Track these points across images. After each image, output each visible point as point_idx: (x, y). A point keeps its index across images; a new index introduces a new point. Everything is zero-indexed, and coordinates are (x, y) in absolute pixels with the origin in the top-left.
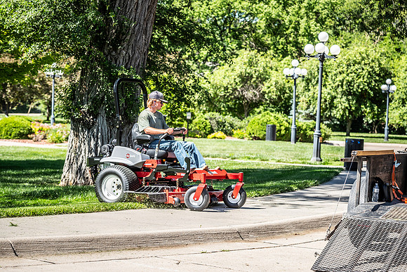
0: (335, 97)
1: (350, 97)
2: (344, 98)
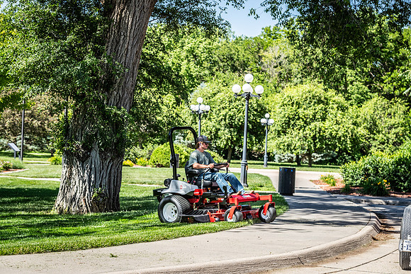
0: (219, 129)
1: (232, 129)
2: (227, 130)
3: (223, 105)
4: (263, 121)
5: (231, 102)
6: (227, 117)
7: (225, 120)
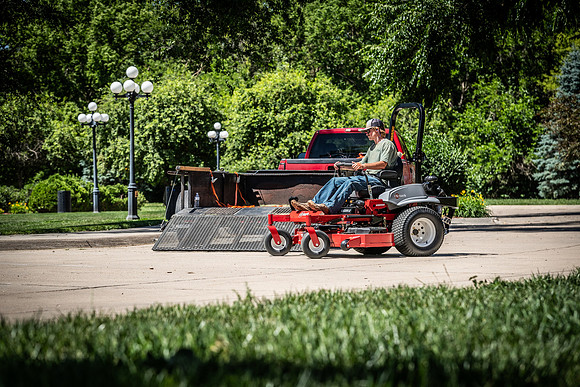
0: (145, 153)
3: (149, 113)
4: (211, 134)
5: (161, 107)
6: (157, 131)
7: (154, 137)
